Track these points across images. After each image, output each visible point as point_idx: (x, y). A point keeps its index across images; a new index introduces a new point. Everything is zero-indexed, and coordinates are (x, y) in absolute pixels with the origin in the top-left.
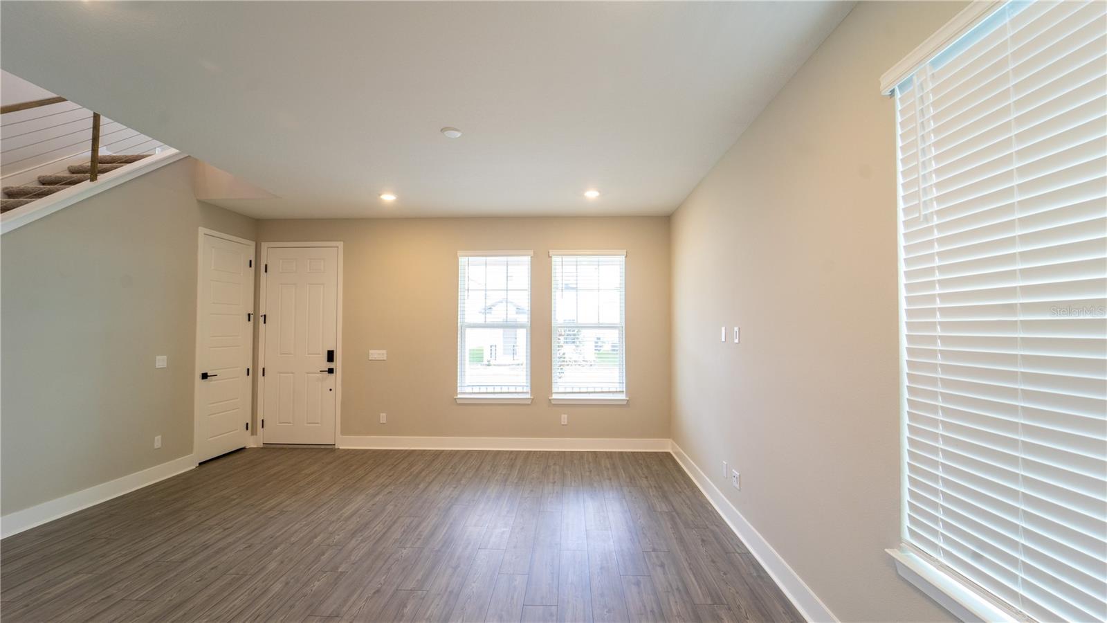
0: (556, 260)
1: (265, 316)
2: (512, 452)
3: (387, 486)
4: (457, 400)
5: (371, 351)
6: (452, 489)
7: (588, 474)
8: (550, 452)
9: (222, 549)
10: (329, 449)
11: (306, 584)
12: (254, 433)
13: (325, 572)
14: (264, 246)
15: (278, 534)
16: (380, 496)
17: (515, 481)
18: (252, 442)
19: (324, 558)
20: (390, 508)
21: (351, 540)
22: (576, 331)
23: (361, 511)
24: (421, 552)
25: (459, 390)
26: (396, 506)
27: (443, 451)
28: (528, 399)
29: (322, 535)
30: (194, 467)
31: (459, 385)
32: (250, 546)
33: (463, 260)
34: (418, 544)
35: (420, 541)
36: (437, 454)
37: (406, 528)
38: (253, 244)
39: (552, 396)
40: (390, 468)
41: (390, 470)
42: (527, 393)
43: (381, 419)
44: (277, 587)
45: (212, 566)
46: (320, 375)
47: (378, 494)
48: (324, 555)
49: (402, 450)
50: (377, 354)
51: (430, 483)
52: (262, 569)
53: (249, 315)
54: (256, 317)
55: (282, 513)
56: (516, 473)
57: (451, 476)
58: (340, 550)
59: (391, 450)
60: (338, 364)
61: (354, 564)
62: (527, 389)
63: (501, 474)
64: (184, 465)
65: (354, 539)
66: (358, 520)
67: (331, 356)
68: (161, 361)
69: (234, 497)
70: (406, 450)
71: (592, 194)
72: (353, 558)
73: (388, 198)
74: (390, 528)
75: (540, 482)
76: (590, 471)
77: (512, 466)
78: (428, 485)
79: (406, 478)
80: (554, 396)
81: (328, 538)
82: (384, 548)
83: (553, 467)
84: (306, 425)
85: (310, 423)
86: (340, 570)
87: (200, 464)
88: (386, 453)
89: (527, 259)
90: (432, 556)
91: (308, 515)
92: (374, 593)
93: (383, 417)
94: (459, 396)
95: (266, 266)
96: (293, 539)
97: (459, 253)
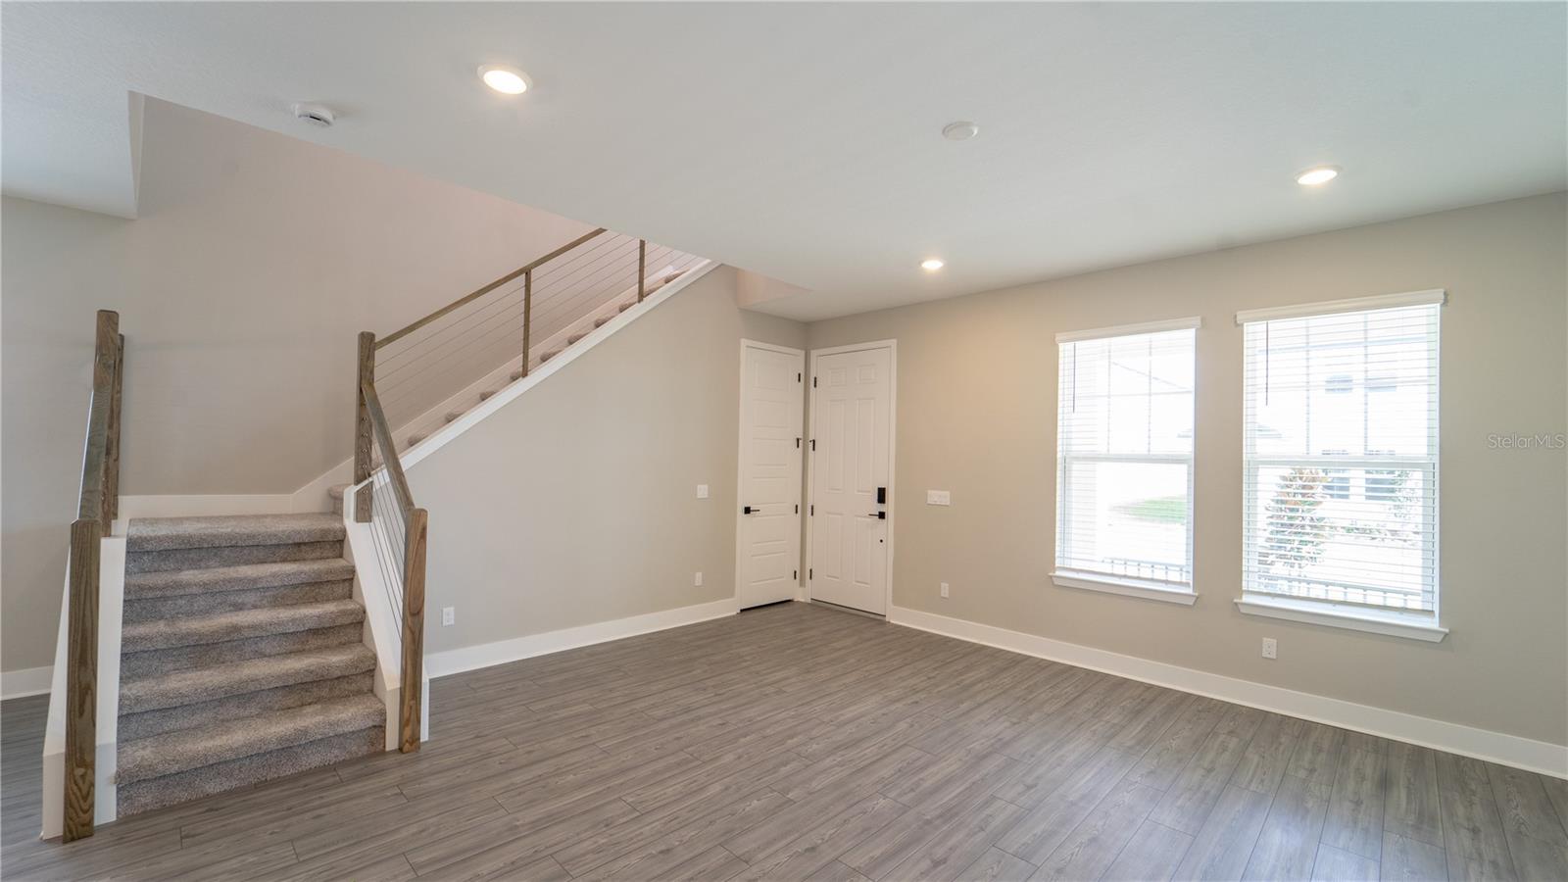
0: (1253, 332)
1: (814, 441)
2: (1151, 687)
3: (918, 692)
4: (1054, 579)
5: (929, 492)
6: (1007, 724)
7: (1302, 774)
8: (1233, 705)
9: (699, 718)
10: (877, 620)
11: (743, 799)
12: (802, 584)
13: (773, 791)
14: (814, 353)
15: (759, 719)
16: (899, 705)
17: (1129, 744)
18: (801, 596)
19: (784, 770)
20: (902, 726)
21: (828, 757)
22: (1397, 473)
23: (863, 719)
24: (905, 812)
25: (1058, 563)
26: (912, 726)
27: (1030, 657)
28: (1189, 595)
29: (800, 737)
30: (734, 613)
31: (1057, 554)
32: (724, 724)
33: (1065, 349)
34: (905, 799)
35: (913, 794)
36: (1016, 660)
37: (905, 765)
38: (802, 353)
39: (1241, 598)
40: (937, 665)
41: (935, 669)
42: (1187, 584)
43: (942, 592)
44: (716, 788)
45: (677, 735)
46: (869, 520)
47: (898, 701)
48: (785, 766)
49: (968, 642)
50: (938, 496)
51: (980, 705)
52: (717, 758)
53: (798, 440)
54: (806, 443)
55: (780, 692)
56: (1139, 728)
57: (1019, 703)
58: (807, 766)
59: (954, 639)
60: (889, 508)
61: (811, 794)
62: (1188, 578)
63: (1107, 722)
64: (725, 609)
65: (831, 758)
66: (854, 730)
67: (882, 495)
68: (702, 491)
69: (748, 658)
70: (974, 644)
71: (1318, 178)
72: (814, 784)
73: (932, 265)
74: (886, 756)
75: (1180, 761)
76: (1312, 771)
77: (1137, 713)
78: (976, 708)
79: (950, 687)
80: (1246, 599)
81: (804, 744)
82: (859, 785)
83: (1221, 738)
84: (854, 583)
85: (858, 582)
86: (790, 796)
87: (742, 611)
88: (945, 641)
89: (1187, 337)
90: (914, 826)
91: (803, 705)
92: (807, 850)
93: (945, 589)
94: (1058, 573)
95: (815, 379)
96: (768, 731)
97: (1058, 337)
